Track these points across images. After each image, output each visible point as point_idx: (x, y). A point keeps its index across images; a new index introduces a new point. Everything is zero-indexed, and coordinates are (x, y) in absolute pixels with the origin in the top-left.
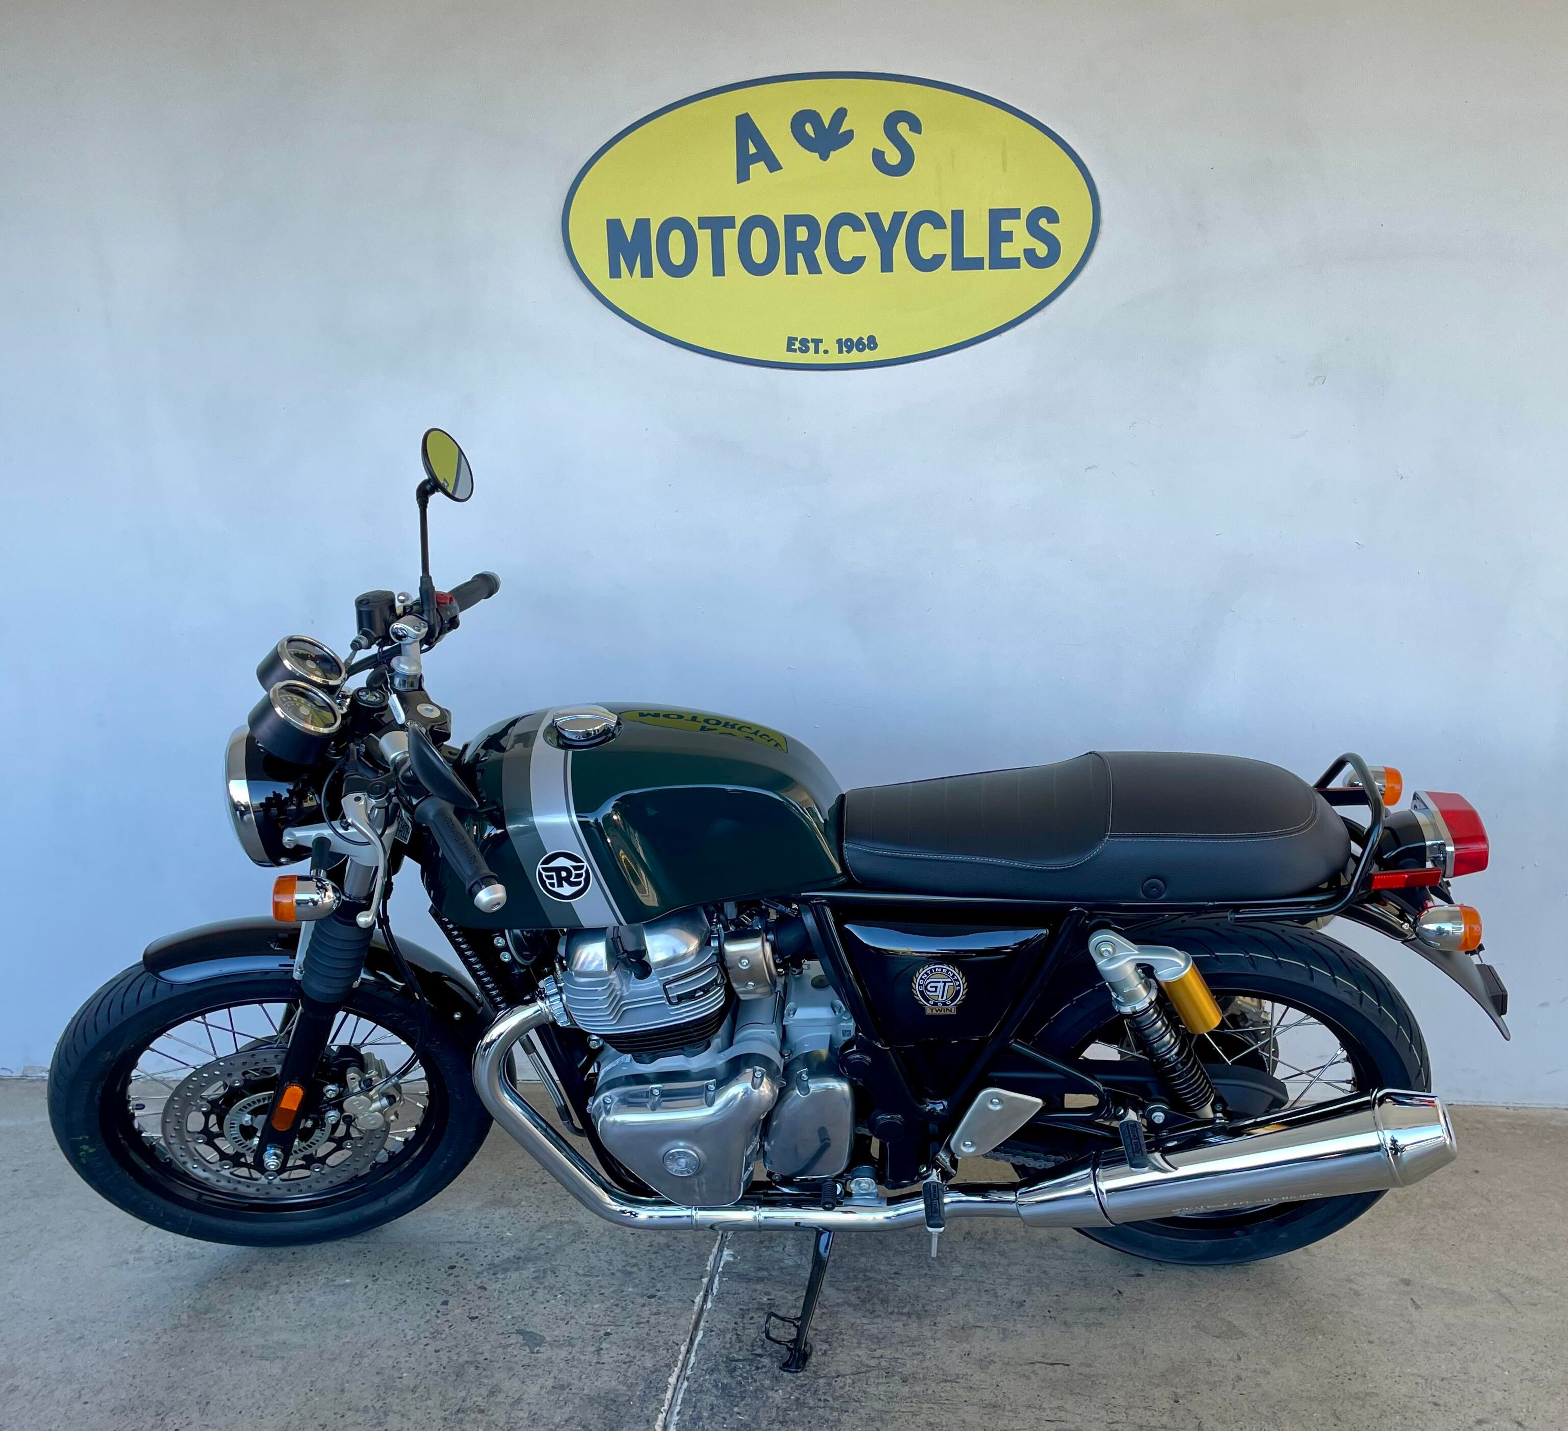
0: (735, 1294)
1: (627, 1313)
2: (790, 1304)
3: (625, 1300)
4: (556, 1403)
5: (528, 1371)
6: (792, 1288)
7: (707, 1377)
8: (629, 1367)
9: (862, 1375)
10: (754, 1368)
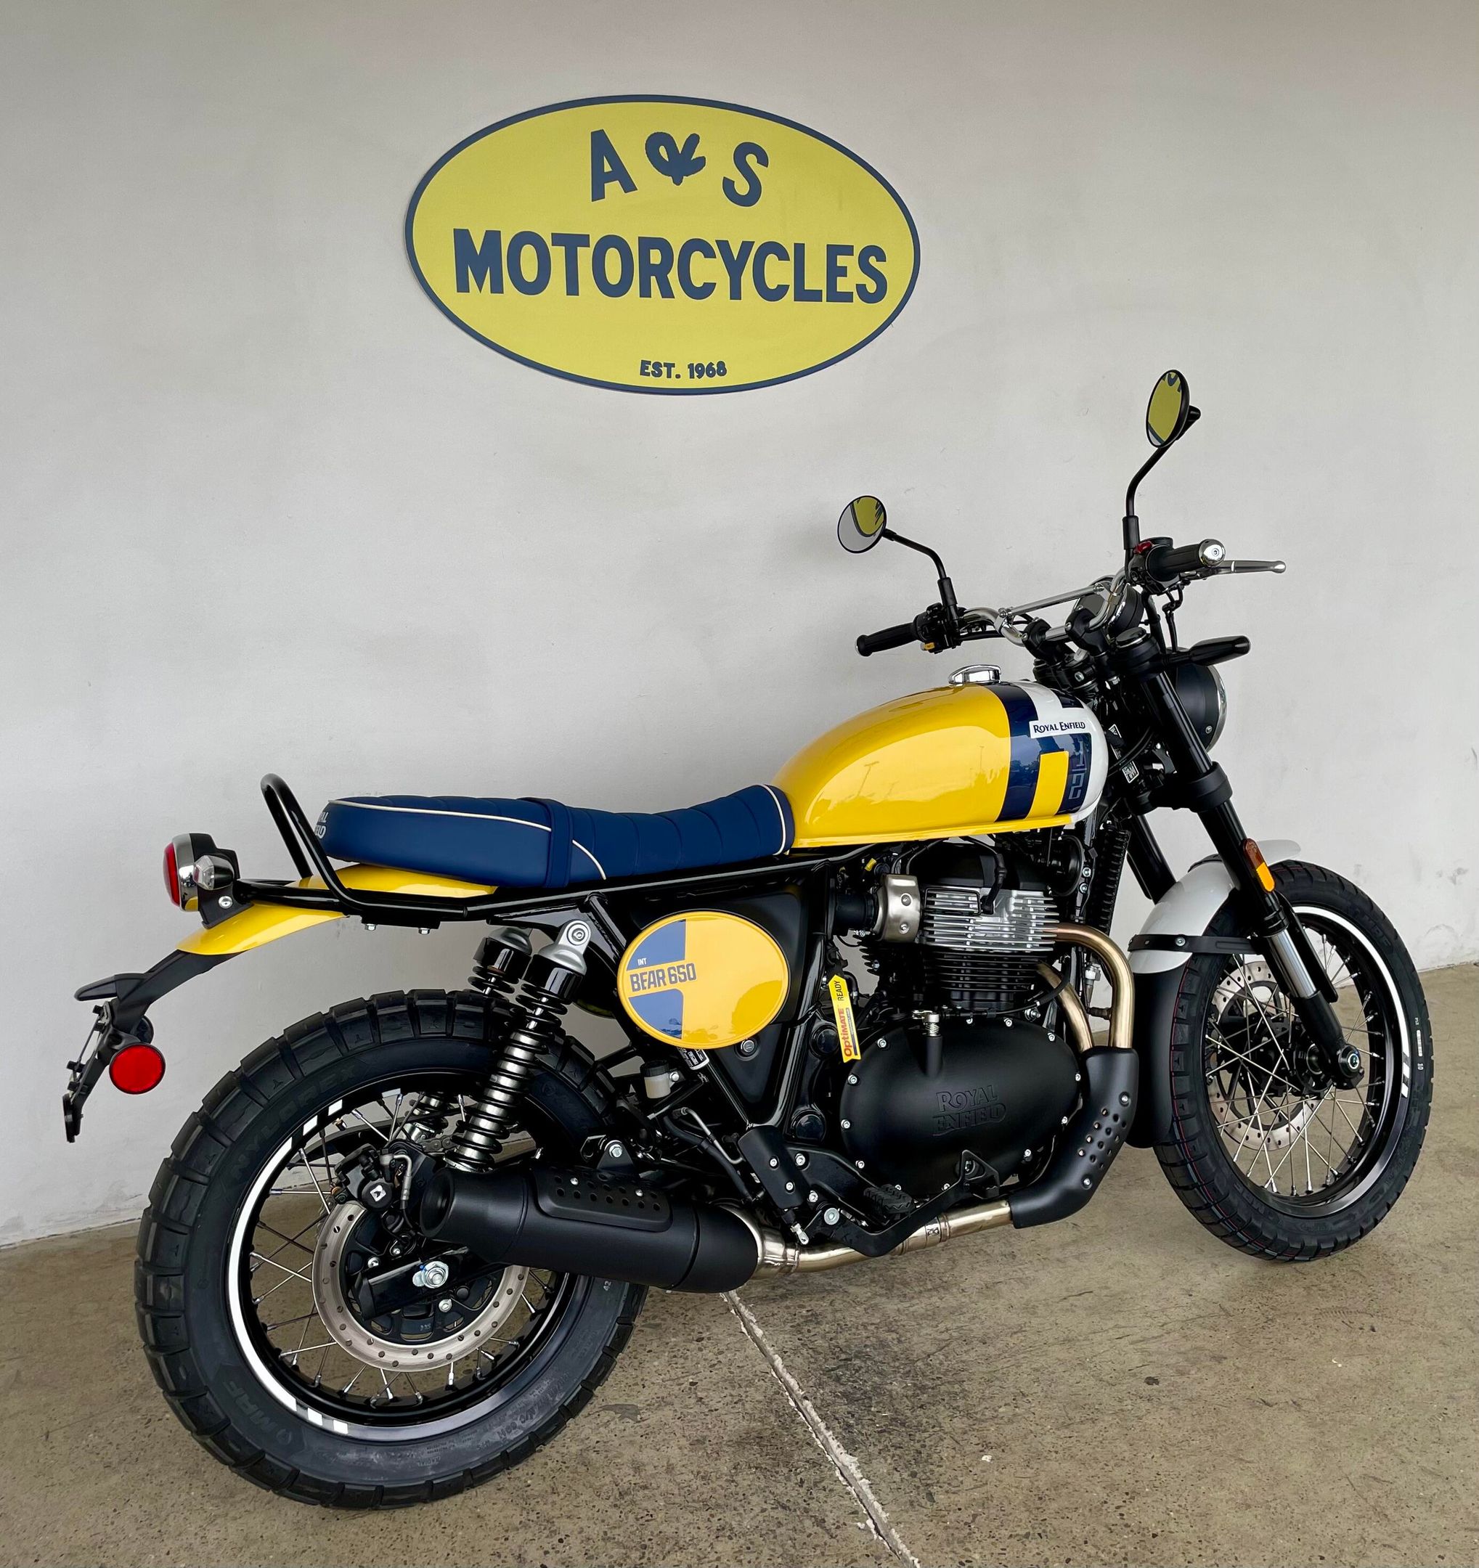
0: (773, 1315)
1: (692, 1361)
2: (830, 1309)
3: (679, 1350)
4: (709, 1458)
5: (652, 1439)
6: (817, 1296)
7: (822, 1391)
8: (743, 1404)
9: (946, 1348)
10: (853, 1372)
